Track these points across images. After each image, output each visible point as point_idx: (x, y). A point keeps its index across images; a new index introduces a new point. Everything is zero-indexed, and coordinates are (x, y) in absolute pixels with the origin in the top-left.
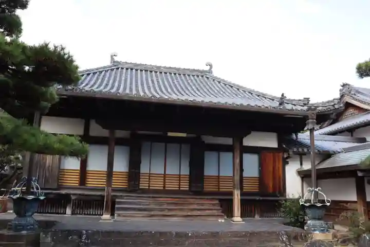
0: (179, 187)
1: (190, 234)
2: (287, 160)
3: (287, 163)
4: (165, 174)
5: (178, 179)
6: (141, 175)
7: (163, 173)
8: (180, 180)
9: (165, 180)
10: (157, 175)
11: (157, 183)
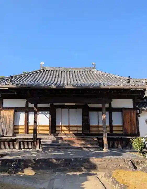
0: (77, 132)
1: (72, 160)
2: (139, 115)
3: (140, 116)
4: (69, 125)
5: (76, 127)
6: (56, 126)
7: (68, 125)
8: (77, 128)
9: (69, 128)
10: (65, 126)
11: (65, 130)
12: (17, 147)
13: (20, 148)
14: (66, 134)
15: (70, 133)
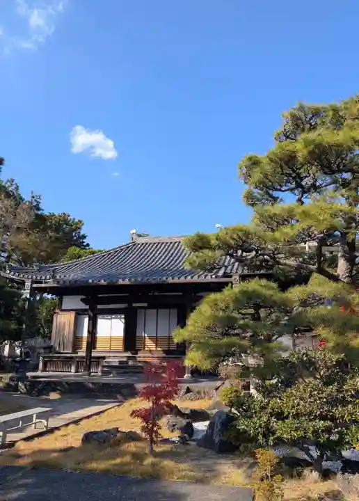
0: (169, 347)
6: (137, 337)
7: (156, 335)
8: (169, 341)
9: (157, 341)
10: (151, 338)
11: (150, 345)
12: (73, 369)
13: (77, 371)
14: (150, 351)
15: (159, 349)
